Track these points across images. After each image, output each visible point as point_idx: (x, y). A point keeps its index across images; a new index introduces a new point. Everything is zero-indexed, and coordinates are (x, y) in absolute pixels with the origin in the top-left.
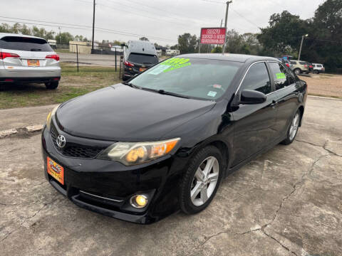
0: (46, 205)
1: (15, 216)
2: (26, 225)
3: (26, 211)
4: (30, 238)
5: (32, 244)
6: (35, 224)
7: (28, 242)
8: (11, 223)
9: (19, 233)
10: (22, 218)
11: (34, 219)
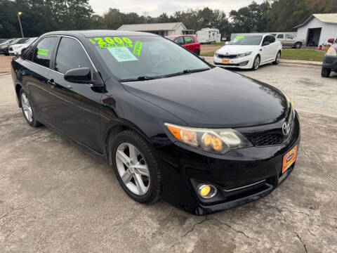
0: (280, 211)
1: (315, 227)
2: (317, 213)
3: (301, 221)
4: (327, 205)
5: (330, 202)
6: (311, 208)
7: (331, 204)
8: (324, 224)
9: (329, 213)
10: (312, 220)
11: (306, 211)
